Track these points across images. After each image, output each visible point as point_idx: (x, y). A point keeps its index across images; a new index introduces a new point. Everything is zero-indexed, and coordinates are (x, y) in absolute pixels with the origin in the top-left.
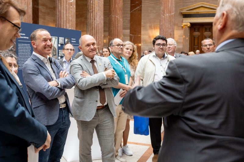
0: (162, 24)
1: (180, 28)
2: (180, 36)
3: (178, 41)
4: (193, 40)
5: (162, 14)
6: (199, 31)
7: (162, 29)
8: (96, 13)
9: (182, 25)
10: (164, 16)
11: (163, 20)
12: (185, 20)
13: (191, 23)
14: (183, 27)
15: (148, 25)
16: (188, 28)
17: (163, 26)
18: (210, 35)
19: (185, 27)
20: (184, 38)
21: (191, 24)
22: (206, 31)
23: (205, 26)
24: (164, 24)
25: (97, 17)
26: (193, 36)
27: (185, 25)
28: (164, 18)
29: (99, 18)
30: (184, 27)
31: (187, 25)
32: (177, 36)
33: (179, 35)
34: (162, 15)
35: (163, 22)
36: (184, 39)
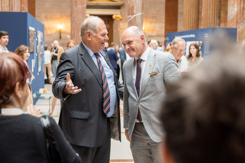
0: (75, 16)
5: (74, 5)
7: (75, 21)
8: (14, 2)
10: (77, 7)
11: (76, 12)
15: (43, 15)
17: (76, 18)
24: (77, 16)
25: (14, 6)
28: (77, 9)
29: (17, 8)
34: (74, 7)
35: (76, 14)
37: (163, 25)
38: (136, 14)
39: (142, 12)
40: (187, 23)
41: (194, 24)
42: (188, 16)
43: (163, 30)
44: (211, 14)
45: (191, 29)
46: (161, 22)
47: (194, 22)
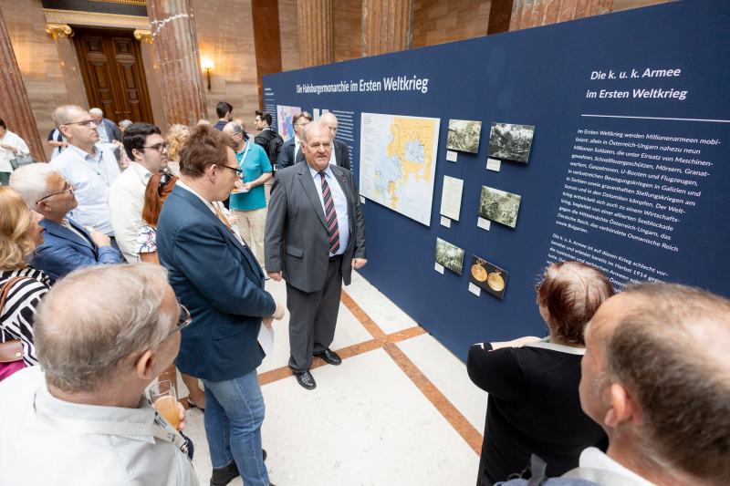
1: (44, 38)
2: (49, 61)
3: (49, 75)
4: (90, 72)
6: (100, 50)
9: (47, 28)
12: (51, 14)
13: (71, 26)
14: (50, 36)
16: (67, 41)
18: (133, 62)
19: (58, 37)
20: (62, 68)
21: (73, 27)
22: (119, 51)
23: (116, 38)
26: (90, 62)
27: (56, 31)
30: (55, 37)
31: (63, 32)
32: (42, 60)
33: (47, 58)
36: (66, 69)
37: (253, 58)
38: (171, 15)
39: (189, 12)
40: (310, 51)
41: (325, 53)
42: (309, 31)
43: (255, 69)
44: (393, 11)
45: (321, 64)
46: (248, 52)
47: (325, 47)
